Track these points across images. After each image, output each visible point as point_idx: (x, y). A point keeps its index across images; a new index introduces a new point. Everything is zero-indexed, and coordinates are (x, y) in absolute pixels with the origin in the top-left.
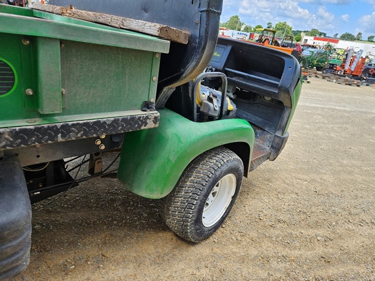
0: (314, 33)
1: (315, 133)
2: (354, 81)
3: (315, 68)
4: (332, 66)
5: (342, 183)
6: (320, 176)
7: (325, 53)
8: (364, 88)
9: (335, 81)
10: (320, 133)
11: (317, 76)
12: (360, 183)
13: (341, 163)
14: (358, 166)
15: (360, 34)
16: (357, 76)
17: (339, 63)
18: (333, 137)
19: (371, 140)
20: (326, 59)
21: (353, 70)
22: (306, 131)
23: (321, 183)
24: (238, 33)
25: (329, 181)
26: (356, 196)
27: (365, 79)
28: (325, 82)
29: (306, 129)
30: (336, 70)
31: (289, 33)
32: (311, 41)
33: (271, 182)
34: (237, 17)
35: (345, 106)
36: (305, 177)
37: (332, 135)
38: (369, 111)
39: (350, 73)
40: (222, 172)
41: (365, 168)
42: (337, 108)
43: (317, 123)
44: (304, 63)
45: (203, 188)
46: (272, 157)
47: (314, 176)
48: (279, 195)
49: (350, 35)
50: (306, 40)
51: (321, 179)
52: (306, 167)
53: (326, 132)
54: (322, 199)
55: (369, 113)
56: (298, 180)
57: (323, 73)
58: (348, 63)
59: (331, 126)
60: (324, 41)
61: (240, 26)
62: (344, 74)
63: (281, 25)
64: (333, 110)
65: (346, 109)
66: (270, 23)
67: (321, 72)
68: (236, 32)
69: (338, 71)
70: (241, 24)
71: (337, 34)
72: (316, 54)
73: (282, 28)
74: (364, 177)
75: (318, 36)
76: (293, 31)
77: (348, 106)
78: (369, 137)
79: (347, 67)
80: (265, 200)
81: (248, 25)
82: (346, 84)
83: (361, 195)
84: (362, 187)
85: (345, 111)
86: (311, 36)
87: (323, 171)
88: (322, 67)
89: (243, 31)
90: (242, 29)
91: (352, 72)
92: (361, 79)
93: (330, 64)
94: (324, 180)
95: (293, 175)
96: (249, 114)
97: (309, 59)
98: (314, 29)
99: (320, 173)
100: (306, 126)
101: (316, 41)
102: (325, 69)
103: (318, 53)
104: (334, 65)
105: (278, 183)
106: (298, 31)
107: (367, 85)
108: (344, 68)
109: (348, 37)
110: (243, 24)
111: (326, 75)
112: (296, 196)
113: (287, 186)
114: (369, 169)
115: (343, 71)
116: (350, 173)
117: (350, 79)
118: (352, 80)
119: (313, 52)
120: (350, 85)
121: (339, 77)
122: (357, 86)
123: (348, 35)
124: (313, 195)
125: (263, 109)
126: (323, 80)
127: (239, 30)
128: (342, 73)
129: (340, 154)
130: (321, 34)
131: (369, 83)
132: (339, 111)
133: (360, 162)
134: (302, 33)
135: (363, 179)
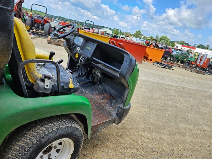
0: (182, 43)
1: (167, 102)
2: (201, 71)
3: (180, 61)
4: (189, 62)
5: (174, 143)
6: (160, 135)
7: (185, 54)
8: (207, 76)
9: (190, 70)
10: (170, 103)
11: (179, 67)
12: (188, 144)
13: (178, 126)
14: (190, 129)
15: (208, 45)
16: (204, 68)
17: (194, 60)
18: (178, 106)
19: (204, 111)
20: (186, 57)
21: (201, 65)
22: (161, 100)
23: (159, 141)
24: (139, 40)
25: (165, 140)
26: (182, 155)
27: (208, 71)
28: (184, 70)
29: (161, 99)
30: (191, 64)
31: (168, 42)
32: (180, 47)
33: (122, 138)
34: (140, 31)
35: (192, 86)
36: (149, 135)
37: (178, 105)
38: (207, 90)
39: (200, 66)
40: (49, 139)
41: (195, 132)
42: (187, 87)
43: (170, 95)
44: (173, 59)
45: (25, 153)
46: (116, 122)
47: (156, 135)
48: (123, 150)
49: (203, 45)
50: (177, 46)
51: (160, 138)
52: (152, 127)
53: (174, 102)
54: (156, 155)
55: (206, 92)
56: (142, 138)
57: (184, 65)
58: (199, 61)
59: (179, 98)
60: (187, 47)
61: (141, 36)
62: (196, 66)
63: (163, 37)
64: (184, 88)
65: (192, 88)
66: (158, 36)
67: (182, 65)
68: (138, 39)
69: (193, 65)
70: (142, 35)
71: (195, 45)
72: (180, 54)
73: (164, 39)
74: (192, 139)
75: (184, 45)
76: (170, 41)
77: (194, 86)
78: (203, 108)
79: (198, 63)
80: (110, 154)
81: (145, 36)
82: (196, 73)
83: (186, 154)
84: (189, 147)
85: (191, 89)
86: (180, 44)
87: (164, 132)
88: (183, 62)
89: (142, 39)
90: (142, 38)
91: (201, 66)
92: (206, 70)
93: (188, 60)
94: (162, 139)
95: (140, 133)
96: (110, 88)
97: (176, 57)
98: (182, 41)
99: (161, 133)
100: (162, 97)
101: (183, 47)
102: (185, 63)
103: (182, 54)
104: (190, 61)
105: (127, 139)
106: (173, 41)
107: (209, 74)
108: (196, 63)
109: (201, 47)
110: (143, 35)
111: (185, 66)
112: (136, 151)
113: (132, 142)
114: (197, 132)
115: (196, 65)
116: (183, 135)
117: (199, 70)
118: (200, 70)
119: (178, 53)
120: (199, 73)
121: (192, 68)
122: (203, 74)
123: (201, 45)
124: (150, 152)
125: (118, 86)
126: (183, 69)
127: (141, 38)
128: (195, 66)
129: (180, 119)
130: (186, 44)
131: (210, 73)
132: (187, 88)
133: (192, 127)
134: (175, 43)
135: (191, 141)
